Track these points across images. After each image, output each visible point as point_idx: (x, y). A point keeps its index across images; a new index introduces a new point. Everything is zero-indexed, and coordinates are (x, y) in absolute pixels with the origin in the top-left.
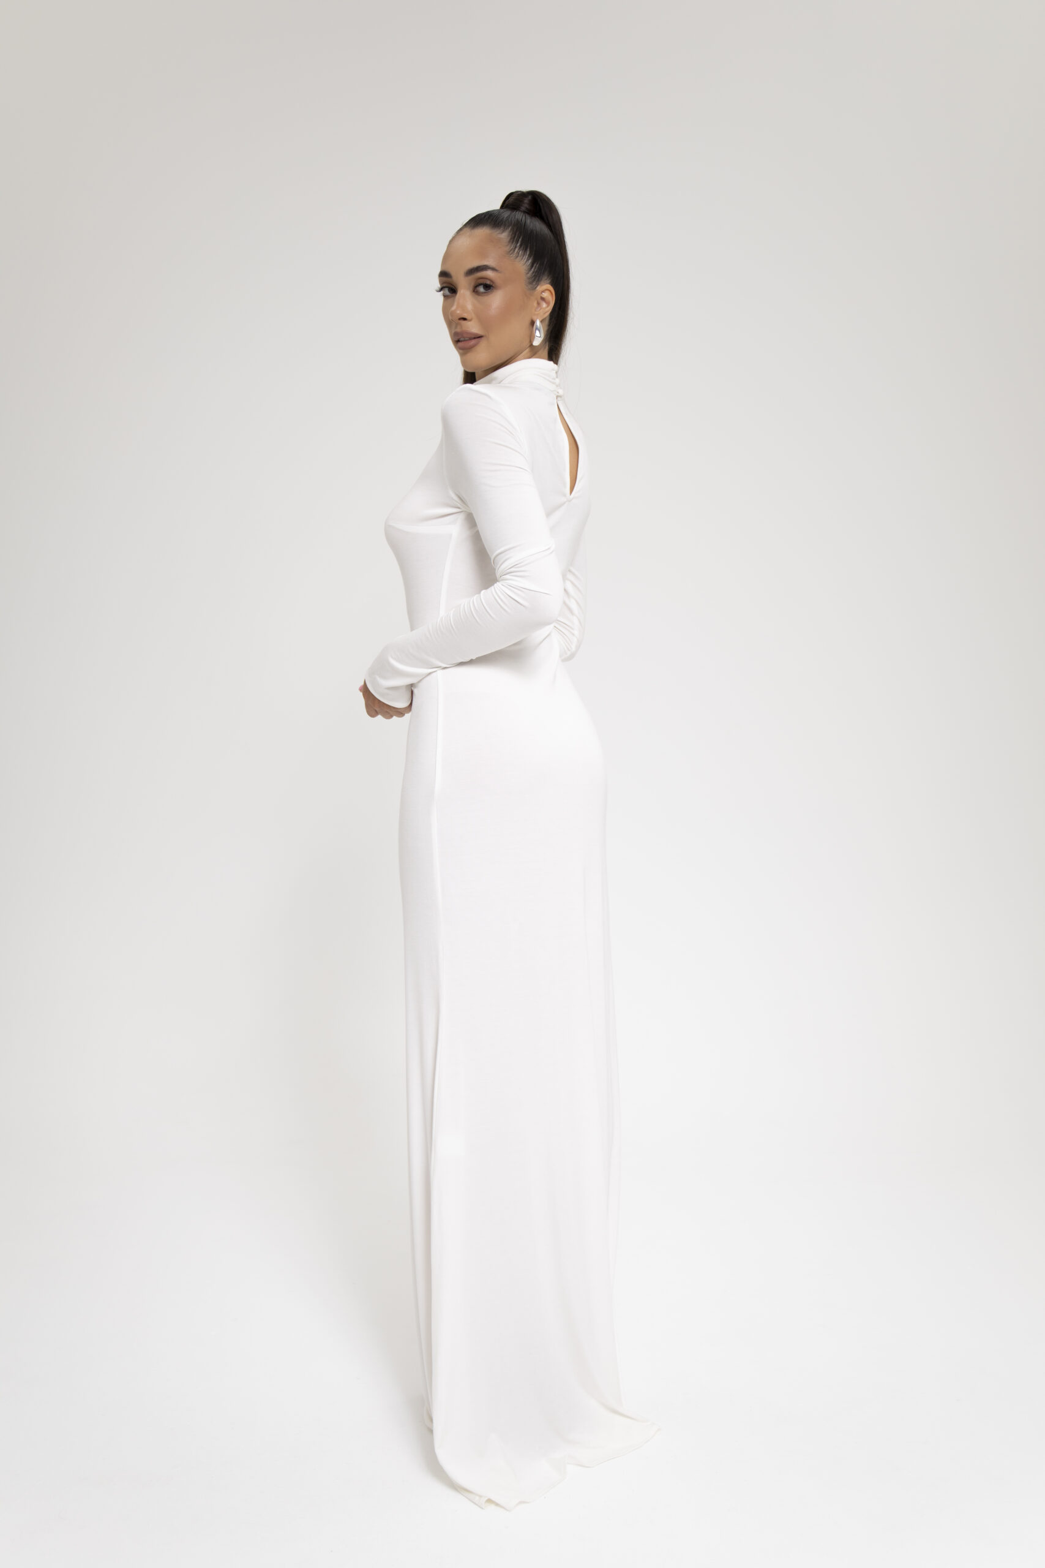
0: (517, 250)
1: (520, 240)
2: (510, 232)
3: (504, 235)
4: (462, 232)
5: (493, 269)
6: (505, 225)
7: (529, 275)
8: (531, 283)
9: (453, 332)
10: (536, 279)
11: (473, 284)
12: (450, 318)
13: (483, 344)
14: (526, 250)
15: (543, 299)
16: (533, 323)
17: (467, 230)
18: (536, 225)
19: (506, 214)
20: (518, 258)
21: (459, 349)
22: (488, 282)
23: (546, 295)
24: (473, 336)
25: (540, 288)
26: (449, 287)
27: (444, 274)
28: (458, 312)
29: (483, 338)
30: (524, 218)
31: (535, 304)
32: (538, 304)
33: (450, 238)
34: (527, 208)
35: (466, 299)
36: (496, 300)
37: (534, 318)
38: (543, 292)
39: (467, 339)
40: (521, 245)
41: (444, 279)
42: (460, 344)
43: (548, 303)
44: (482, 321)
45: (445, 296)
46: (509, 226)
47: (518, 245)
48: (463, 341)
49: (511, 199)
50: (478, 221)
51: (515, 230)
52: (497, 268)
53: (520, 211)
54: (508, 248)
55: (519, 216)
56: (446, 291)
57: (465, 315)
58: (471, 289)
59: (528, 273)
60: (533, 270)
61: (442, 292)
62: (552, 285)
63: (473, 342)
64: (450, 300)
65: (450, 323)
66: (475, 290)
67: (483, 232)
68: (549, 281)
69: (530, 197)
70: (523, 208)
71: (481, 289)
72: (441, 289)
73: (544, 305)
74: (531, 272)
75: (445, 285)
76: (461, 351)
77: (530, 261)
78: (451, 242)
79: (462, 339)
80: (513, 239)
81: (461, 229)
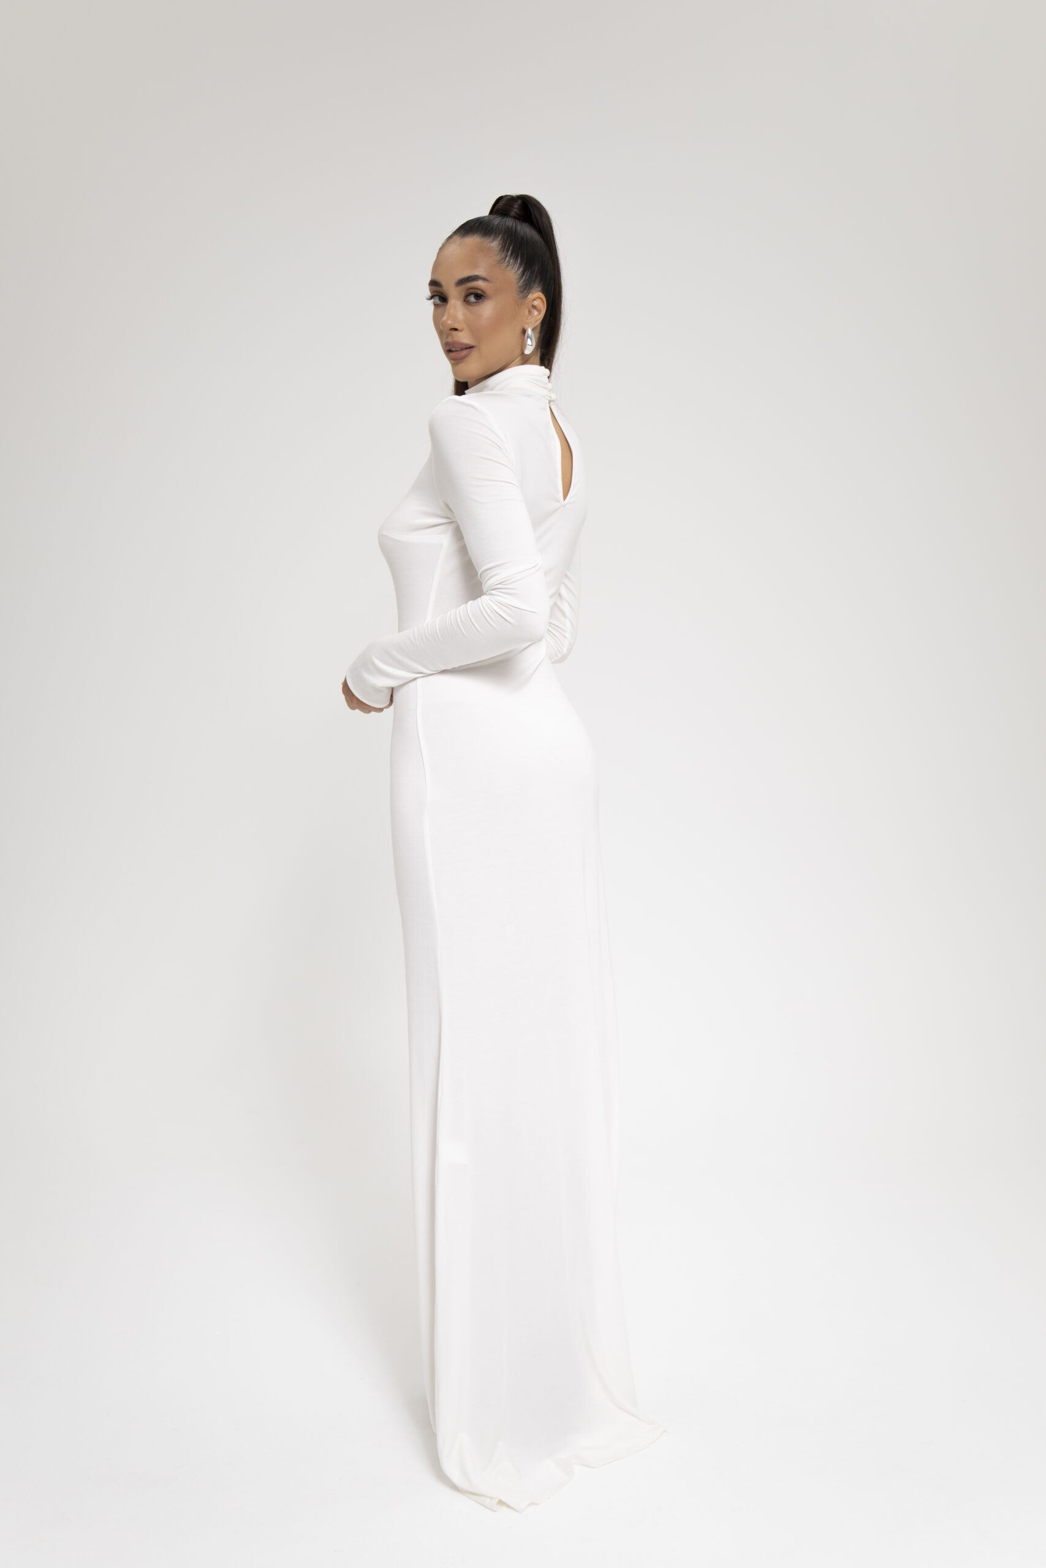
0: (507, 259)
1: (511, 248)
2: (500, 240)
3: (495, 244)
4: (451, 240)
5: (484, 279)
6: (496, 233)
7: (520, 284)
8: (522, 292)
9: (444, 342)
10: (526, 288)
11: (463, 294)
12: (441, 328)
13: (474, 354)
14: (517, 258)
15: (534, 307)
16: (524, 331)
17: (457, 238)
18: (526, 230)
19: (497, 220)
20: (509, 267)
21: (451, 359)
22: (479, 292)
23: (536, 303)
24: (464, 347)
25: (531, 296)
26: (439, 295)
27: (434, 283)
28: (449, 322)
29: (474, 349)
30: (514, 225)
31: (527, 312)
32: (530, 312)
33: (440, 245)
34: (517, 213)
35: (457, 309)
36: (487, 309)
37: (526, 326)
38: (534, 300)
39: (458, 349)
40: (512, 254)
41: (435, 288)
42: (452, 354)
43: (539, 311)
44: (474, 331)
45: (435, 305)
46: (499, 234)
47: (509, 253)
48: (454, 351)
49: (501, 204)
50: (469, 228)
51: (505, 237)
52: (488, 278)
53: (510, 216)
54: (498, 258)
55: (510, 222)
56: (437, 300)
57: (456, 326)
58: (462, 299)
59: (519, 282)
60: (524, 278)
61: (432, 300)
62: (542, 293)
63: (465, 352)
64: (440, 310)
65: (441, 333)
66: (466, 300)
67: (473, 240)
68: (540, 289)
69: (520, 202)
70: (513, 214)
71: (472, 299)
72: (432, 298)
73: (536, 313)
74: (522, 281)
75: (435, 294)
76: (452, 361)
77: (521, 269)
78: (441, 249)
79: (453, 349)
80: (504, 248)
81: (450, 237)
